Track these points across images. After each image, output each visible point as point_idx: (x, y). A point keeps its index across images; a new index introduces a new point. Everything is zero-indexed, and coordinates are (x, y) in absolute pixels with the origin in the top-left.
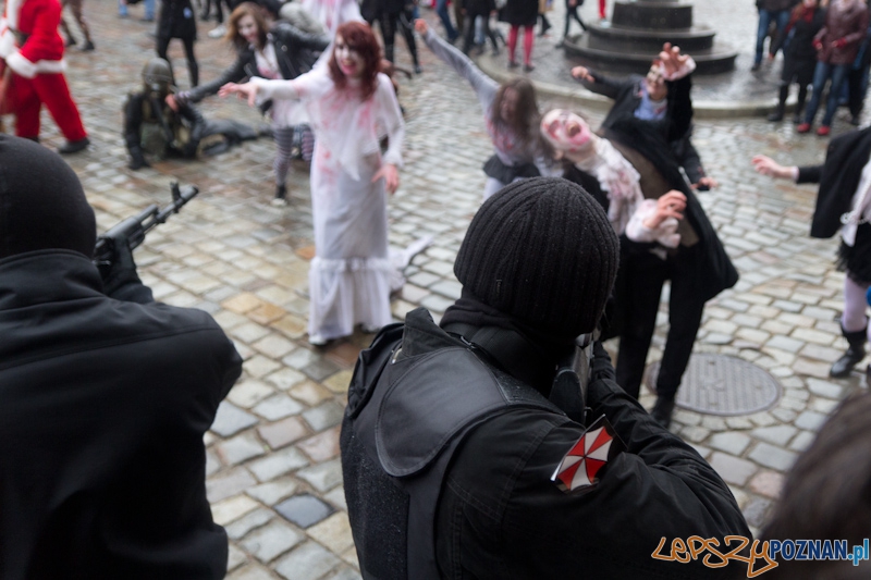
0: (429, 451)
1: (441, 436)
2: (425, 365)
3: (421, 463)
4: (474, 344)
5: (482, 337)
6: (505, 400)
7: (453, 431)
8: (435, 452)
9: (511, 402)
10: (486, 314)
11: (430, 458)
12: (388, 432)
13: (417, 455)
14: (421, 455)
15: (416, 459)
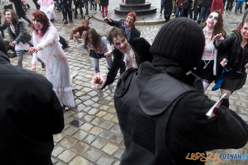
0: (163, 107)
1: (168, 102)
2: (155, 79)
3: (161, 111)
4: (167, 72)
5: (169, 69)
6: (187, 89)
7: (172, 100)
8: (166, 107)
9: (189, 90)
10: (170, 62)
11: (164, 109)
12: (144, 101)
13: (158, 108)
14: (160, 108)
15: (158, 110)
